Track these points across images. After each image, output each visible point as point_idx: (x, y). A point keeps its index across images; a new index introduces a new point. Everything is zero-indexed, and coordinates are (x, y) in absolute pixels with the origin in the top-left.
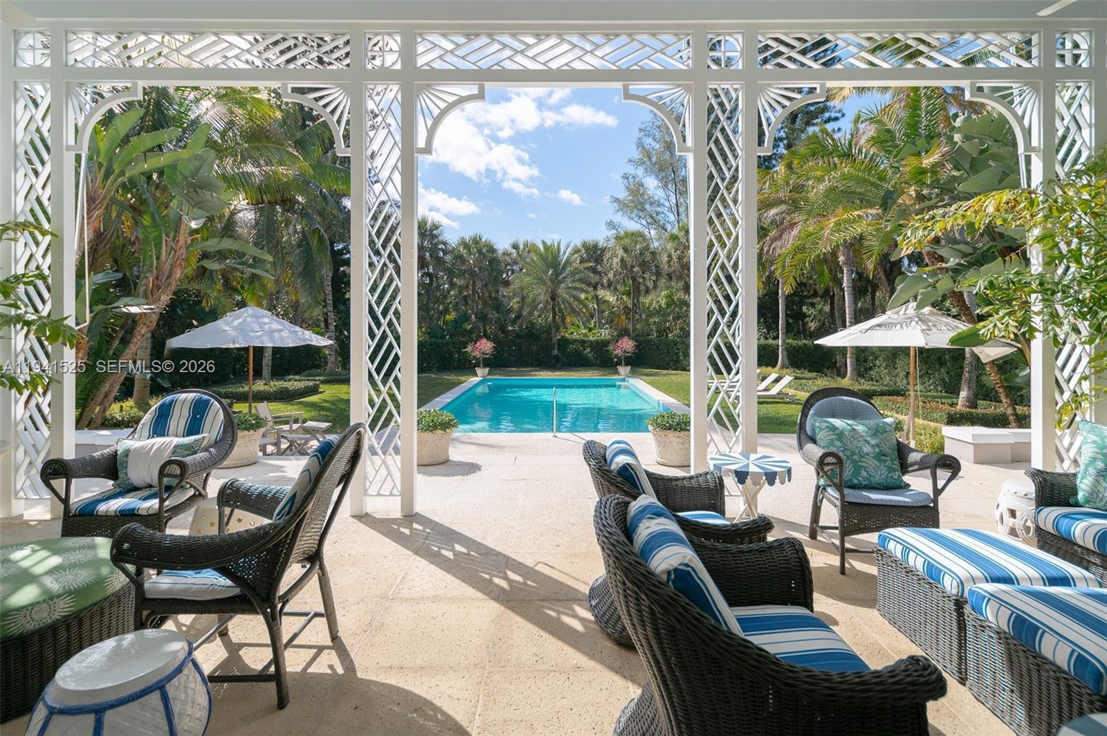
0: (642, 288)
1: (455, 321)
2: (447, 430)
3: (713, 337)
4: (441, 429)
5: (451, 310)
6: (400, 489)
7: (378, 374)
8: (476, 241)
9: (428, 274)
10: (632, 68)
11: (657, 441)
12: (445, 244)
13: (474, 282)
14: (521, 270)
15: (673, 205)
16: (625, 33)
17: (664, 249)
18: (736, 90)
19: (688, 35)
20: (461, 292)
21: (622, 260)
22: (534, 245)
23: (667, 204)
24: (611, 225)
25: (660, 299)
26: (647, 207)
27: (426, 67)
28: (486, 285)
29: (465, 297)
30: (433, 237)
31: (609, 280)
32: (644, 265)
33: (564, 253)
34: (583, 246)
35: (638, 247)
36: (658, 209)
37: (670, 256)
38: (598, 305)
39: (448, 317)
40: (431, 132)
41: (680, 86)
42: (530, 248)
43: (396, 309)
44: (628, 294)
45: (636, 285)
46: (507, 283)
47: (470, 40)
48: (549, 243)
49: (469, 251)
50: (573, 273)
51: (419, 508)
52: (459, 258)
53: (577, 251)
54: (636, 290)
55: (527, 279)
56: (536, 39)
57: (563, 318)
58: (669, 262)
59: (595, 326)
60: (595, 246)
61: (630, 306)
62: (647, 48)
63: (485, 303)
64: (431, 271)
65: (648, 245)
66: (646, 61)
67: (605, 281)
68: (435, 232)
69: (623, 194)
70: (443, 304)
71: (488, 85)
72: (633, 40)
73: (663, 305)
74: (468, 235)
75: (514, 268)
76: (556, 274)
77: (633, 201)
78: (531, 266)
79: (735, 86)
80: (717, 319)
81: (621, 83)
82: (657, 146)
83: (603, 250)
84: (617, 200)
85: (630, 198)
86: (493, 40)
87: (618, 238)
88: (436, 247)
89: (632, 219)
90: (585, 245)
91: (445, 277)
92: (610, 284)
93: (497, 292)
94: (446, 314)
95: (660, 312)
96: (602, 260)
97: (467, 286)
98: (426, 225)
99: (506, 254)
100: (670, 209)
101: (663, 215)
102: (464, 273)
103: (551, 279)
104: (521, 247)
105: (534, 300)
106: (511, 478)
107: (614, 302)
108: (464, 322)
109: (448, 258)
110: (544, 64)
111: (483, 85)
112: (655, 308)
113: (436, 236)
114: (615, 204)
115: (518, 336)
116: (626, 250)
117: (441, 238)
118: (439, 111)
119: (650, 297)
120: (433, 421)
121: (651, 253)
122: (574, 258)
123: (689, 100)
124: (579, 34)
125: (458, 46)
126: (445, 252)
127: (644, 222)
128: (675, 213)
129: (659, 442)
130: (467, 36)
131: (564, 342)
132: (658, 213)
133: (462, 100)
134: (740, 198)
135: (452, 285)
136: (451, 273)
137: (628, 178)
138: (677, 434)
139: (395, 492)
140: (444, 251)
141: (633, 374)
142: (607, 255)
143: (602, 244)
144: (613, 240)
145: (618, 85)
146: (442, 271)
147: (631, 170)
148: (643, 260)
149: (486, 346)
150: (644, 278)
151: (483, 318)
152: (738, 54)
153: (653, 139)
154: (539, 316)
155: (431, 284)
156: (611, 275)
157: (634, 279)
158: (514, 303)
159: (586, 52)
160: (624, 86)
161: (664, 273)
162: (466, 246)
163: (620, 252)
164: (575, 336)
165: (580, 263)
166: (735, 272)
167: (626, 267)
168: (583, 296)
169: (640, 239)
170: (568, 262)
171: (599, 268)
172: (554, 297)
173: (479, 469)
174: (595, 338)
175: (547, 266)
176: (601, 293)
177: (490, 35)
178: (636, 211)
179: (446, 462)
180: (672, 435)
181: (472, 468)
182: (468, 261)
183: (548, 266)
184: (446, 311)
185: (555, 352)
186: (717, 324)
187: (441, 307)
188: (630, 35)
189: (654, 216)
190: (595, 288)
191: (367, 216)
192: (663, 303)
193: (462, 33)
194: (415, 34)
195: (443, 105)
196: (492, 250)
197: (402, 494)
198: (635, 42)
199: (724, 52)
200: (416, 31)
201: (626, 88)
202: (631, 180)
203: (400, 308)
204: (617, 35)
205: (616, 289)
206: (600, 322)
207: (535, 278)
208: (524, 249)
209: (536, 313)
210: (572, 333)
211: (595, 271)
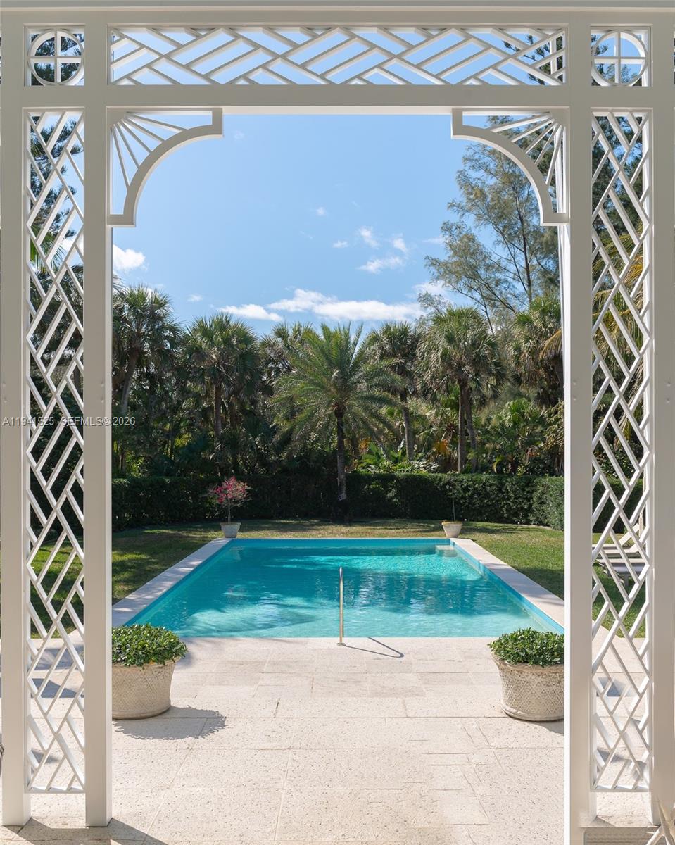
0: (475, 398)
1: (189, 446)
2: (167, 662)
3: (601, 531)
4: (158, 661)
5: (183, 430)
6: (83, 781)
7: (47, 592)
8: (223, 324)
9: (148, 376)
10: (467, 83)
11: (505, 678)
12: (173, 329)
13: (219, 389)
14: (289, 369)
15: (521, 270)
16: (456, 27)
17: (507, 337)
18: (639, 120)
19: (559, 30)
20: (198, 404)
21: (444, 355)
22: (309, 332)
23: (512, 268)
24: (427, 299)
25: (502, 413)
26: (482, 272)
27: (126, 82)
28: (236, 393)
29: (205, 410)
30: (155, 318)
31: (424, 384)
32: (479, 363)
33: (355, 344)
34: (385, 333)
35: (470, 334)
36: (499, 276)
37: (518, 349)
38: (408, 422)
39: (178, 441)
40: (133, 190)
41: (546, 113)
42: (305, 336)
43: (76, 484)
44: (454, 406)
45: (466, 394)
46: (268, 391)
47: (198, 37)
48: (332, 329)
49: (211, 340)
50: (369, 377)
51: (117, 810)
52: (196, 351)
53: (375, 339)
54: (466, 402)
55: (300, 385)
56: (310, 35)
57: (354, 442)
58: (517, 357)
59: (404, 454)
60: (404, 332)
61: (458, 423)
62: (492, 51)
63: (235, 419)
64: (152, 370)
65: (484, 331)
66: (491, 72)
67: (419, 387)
68: (158, 312)
69: (445, 256)
70: (171, 422)
71: (227, 111)
72: (468, 37)
73: (507, 423)
74: (208, 316)
75: (280, 366)
76: (345, 376)
77: (460, 265)
78: (306, 364)
79: (637, 115)
80: (609, 500)
81: (451, 108)
82: (491, 181)
83: (417, 339)
84: (435, 263)
85: (455, 259)
86: (237, 37)
87: (438, 320)
88: (160, 334)
89: (459, 291)
90: (387, 330)
91: (174, 381)
92: (425, 392)
93: (254, 403)
94: (175, 436)
95: (503, 431)
96: (414, 355)
97: (207, 395)
98: (145, 299)
99: (267, 344)
100: (518, 277)
101: (505, 285)
102: (202, 375)
103: (335, 385)
104: (291, 333)
105: (310, 417)
106: (269, 745)
107: (432, 418)
108: (203, 450)
109: (178, 353)
110: (322, 76)
111: (221, 110)
112: (493, 428)
113: (161, 318)
114: (433, 269)
115: (285, 471)
116: (450, 339)
117: (167, 321)
118: (148, 154)
119: (486, 411)
120: (144, 648)
121: (489, 344)
122: (369, 351)
123: (561, 136)
124: (379, 27)
125: (179, 46)
126: (174, 344)
127: (477, 296)
128: (525, 282)
129: (510, 682)
130: (194, 30)
131: (356, 480)
132: (498, 282)
133: (186, 135)
134: (646, 299)
135: (185, 392)
136: (183, 373)
137: (450, 229)
138: (538, 669)
139: (76, 786)
140: (172, 341)
141: (463, 533)
142: (423, 346)
143: (413, 328)
144: (431, 323)
145: (445, 111)
146: (169, 371)
147: (453, 217)
148: (477, 355)
149: (236, 489)
150: (478, 383)
151: (232, 443)
152: (641, 62)
153: (486, 170)
154: (317, 440)
155: (152, 391)
156: (427, 378)
157: (463, 384)
158: (280, 421)
159: (392, 56)
160: (454, 112)
161: (509, 374)
162: (206, 333)
163: (442, 343)
164: (373, 470)
165: (381, 358)
166: (639, 422)
167: (450, 366)
168: (384, 410)
169: (471, 321)
170: (362, 358)
171: (410, 367)
172: (340, 413)
173: (223, 726)
174: (403, 474)
175: (330, 363)
176: (413, 404)
177: (232, 30)
178: (464, 280)
179: (167, 710)
180: (530, 674)
181: (206, 723)
182: (209, 356)
183: (332, 365)
184: (176, 432)
185: (343, 496)
186: (609, 508)
187: (168, 427)
188: (463, 29)
189: (493, 285)
190: (403, 398)
191: (28, 329)
192: (508, 419)
193: (185, 27)
194: (109, 28)
195: (153, 144)
196: (246, 339)
197: (87, 789)
198: (472, 42)
199: (619, 58)
200: (110, 24)
201: (457, 118)
202: (456, 232)
203: (82, 481)
204: (443, 30)
205: (434, 399)
206: (411, 449)
207: (312, 383)
208: (295, 338)
209: (314, 435)
210: (368, 466)
211: (402, 370)
